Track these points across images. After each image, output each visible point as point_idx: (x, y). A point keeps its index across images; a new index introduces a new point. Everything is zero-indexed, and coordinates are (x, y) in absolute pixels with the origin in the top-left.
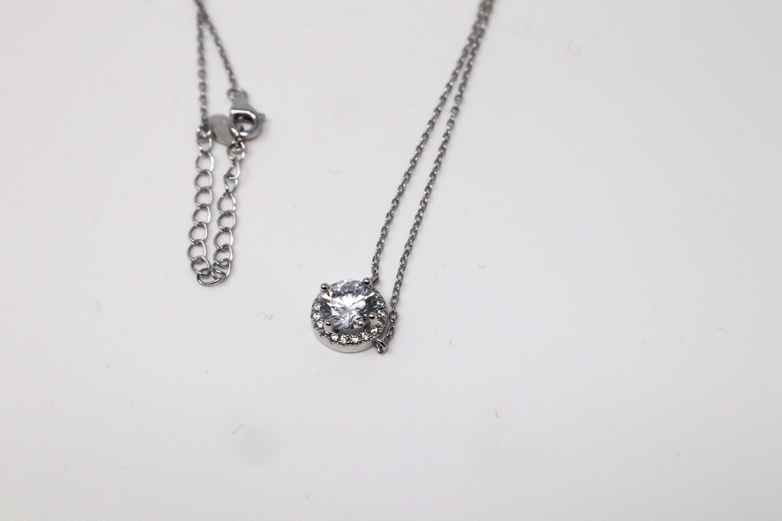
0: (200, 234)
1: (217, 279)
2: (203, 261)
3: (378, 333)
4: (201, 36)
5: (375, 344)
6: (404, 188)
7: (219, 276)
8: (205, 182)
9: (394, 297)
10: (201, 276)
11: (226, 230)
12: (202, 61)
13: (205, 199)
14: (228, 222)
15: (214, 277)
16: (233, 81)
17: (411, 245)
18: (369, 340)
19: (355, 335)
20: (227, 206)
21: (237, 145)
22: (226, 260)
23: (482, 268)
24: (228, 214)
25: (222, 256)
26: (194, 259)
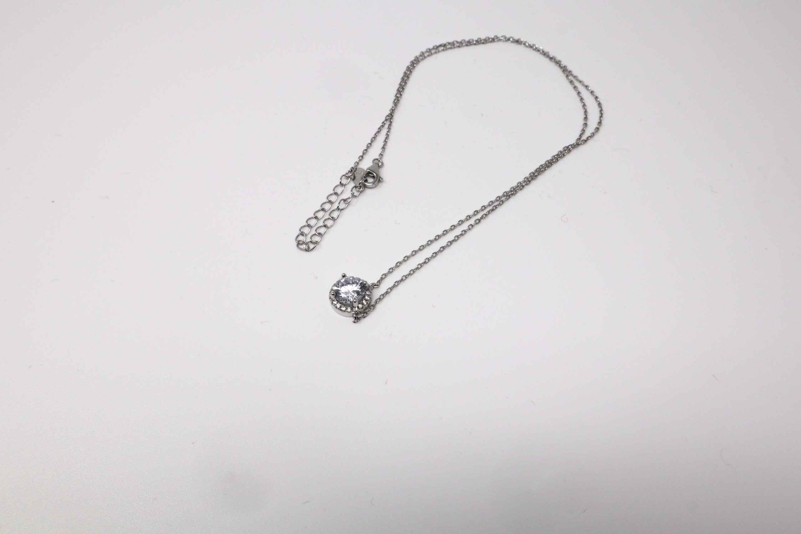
0: (312, 222)
2: (305, 235)
5: (353, 316)
8: (333, 198)
9: (380, 299)
11: (325, 226)
12: (374, 138)
13: (327, 206)
15: (305, 247)
16: (381, 155)
18: (350, 312)
19: (345, 306)
21: (359, 188)
22: (316, 241)
24: (333, 218)
25: (316, 238)
26: (302, 232)
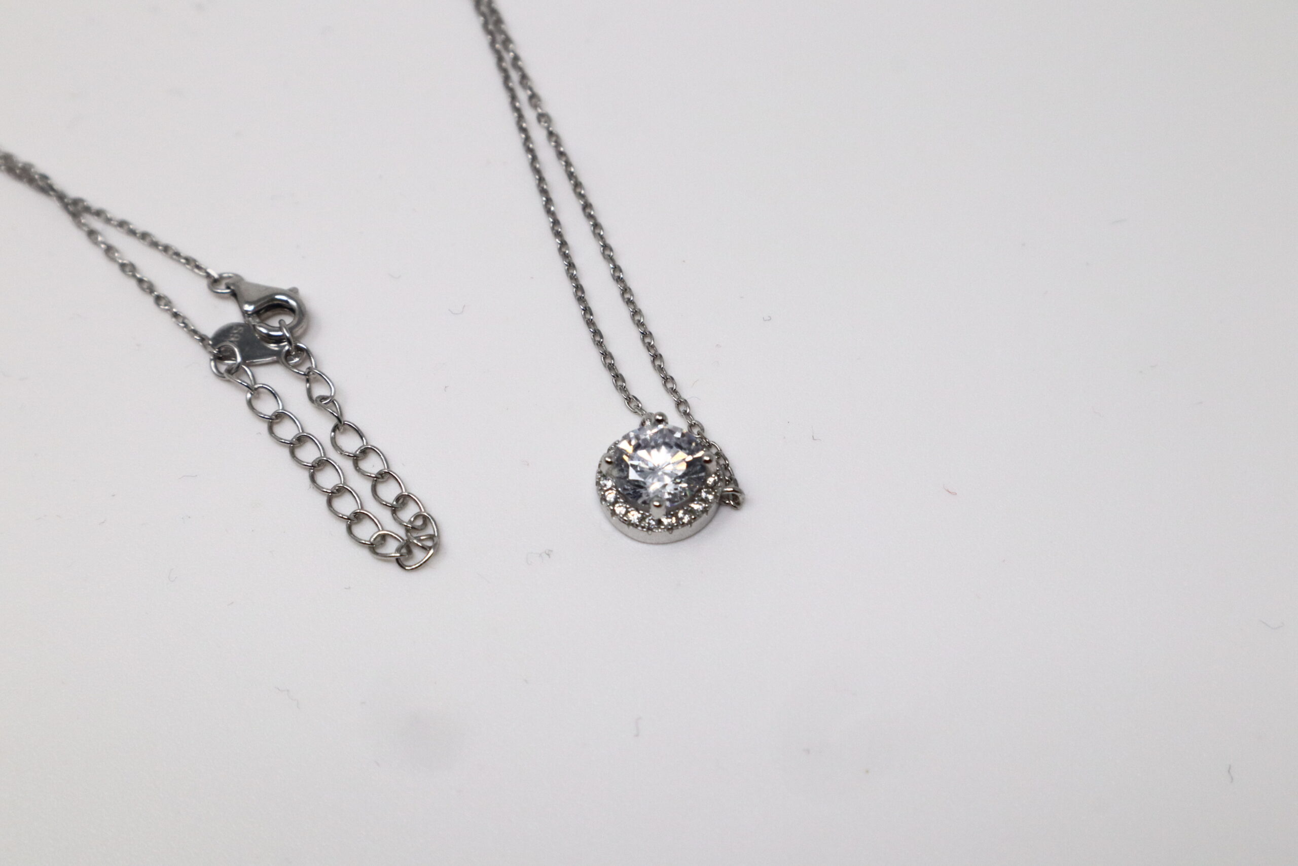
0: (346, 506)
1: (430, 548)
2: (384, 537)
3: (720, 480)
4: (92, 234)
5: (722, 500)
6: (576, 277)
7: (429, 543)
8: (287, 431)
10: (402, 558)
11: (378, 478)
13: (309, 454)
14: (372, 465)
15: (423, 548)
17: (653, 345)
18: (715, 496)
19: (695, 500)
20: (351, 444)
21: (293, 352)
22: (417, 517)
23: (769, 320)
24: (362, 454)
25: (408, 514)
26: (370, 541)
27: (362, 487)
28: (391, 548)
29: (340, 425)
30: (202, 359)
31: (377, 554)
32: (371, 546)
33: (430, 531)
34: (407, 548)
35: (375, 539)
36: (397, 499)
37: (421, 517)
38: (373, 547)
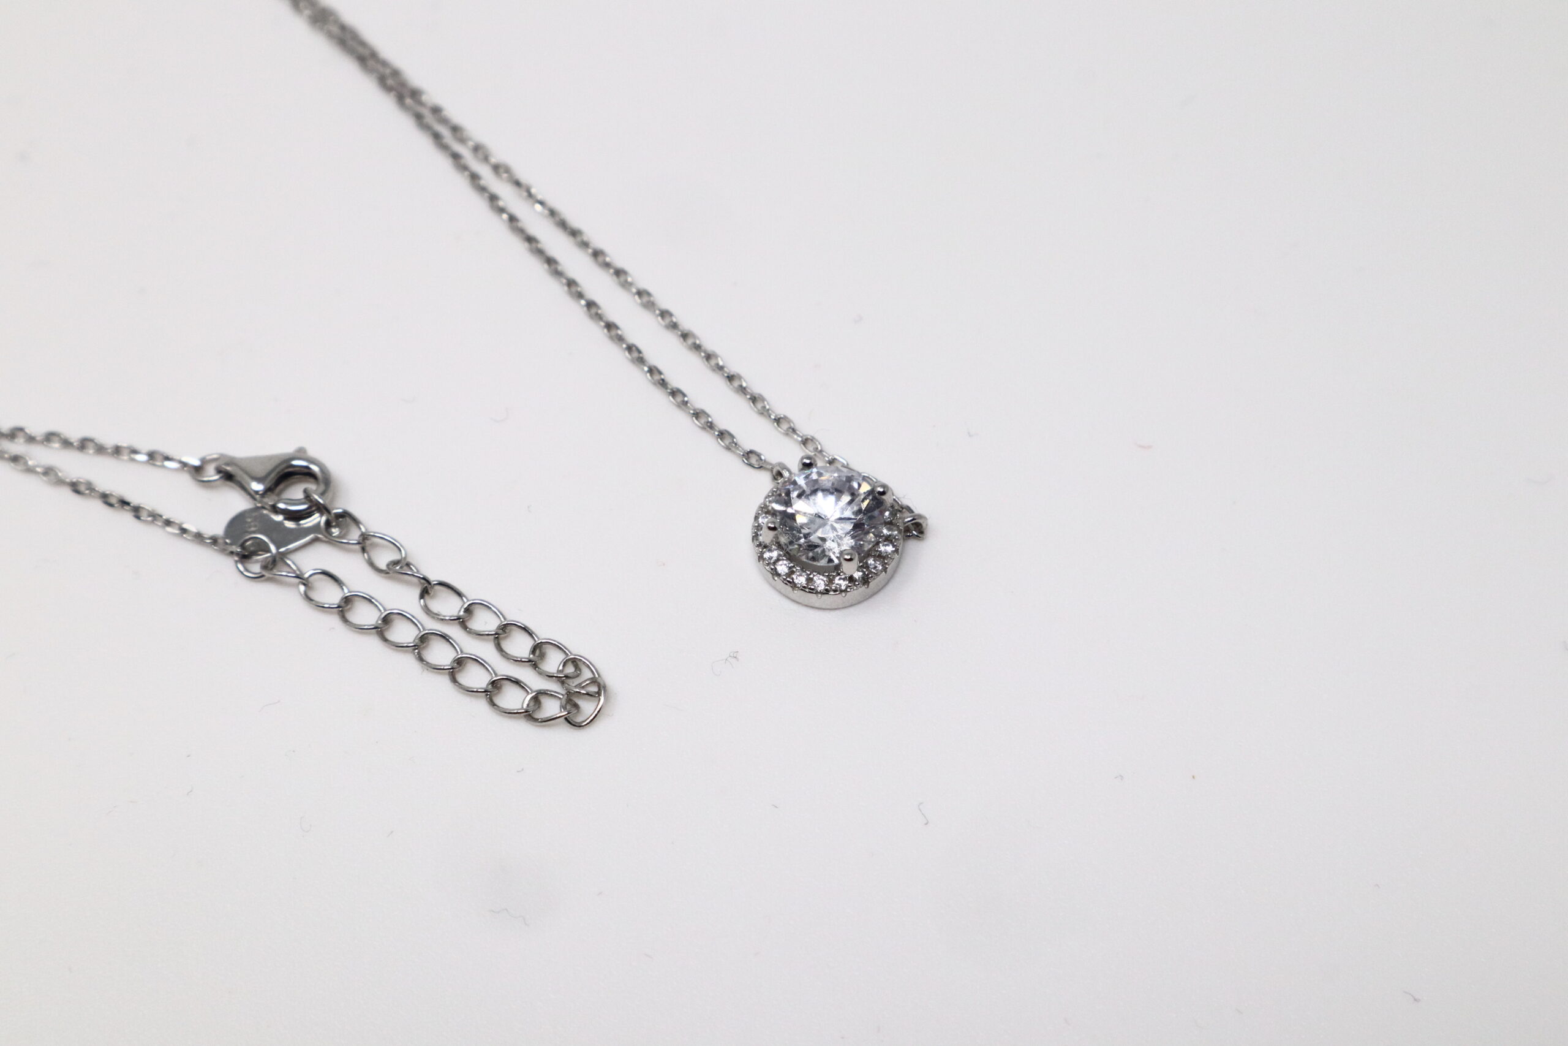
0: (477, 677)
1: (598, 693)
2: (537, 699)
7: (594, 688)
8: (366, 615)
10: (571, 716)
11: (499, 635)
13: (404, 632)
15: (590, 695)
20: (450, 606)
22: (565, 663)
25: (553, 663)
27: (485, 650)
28: (551, 708)
29: (427, 589)
30: (225, 566)
31: (536, 720)
32: (525, 714)
33: (587, 674)
34: (570, 702)
35: (528, 705)
36: (533, 651)
37: (570, 662)
38: (529, 715)
